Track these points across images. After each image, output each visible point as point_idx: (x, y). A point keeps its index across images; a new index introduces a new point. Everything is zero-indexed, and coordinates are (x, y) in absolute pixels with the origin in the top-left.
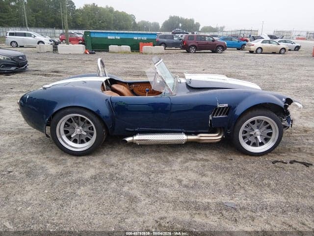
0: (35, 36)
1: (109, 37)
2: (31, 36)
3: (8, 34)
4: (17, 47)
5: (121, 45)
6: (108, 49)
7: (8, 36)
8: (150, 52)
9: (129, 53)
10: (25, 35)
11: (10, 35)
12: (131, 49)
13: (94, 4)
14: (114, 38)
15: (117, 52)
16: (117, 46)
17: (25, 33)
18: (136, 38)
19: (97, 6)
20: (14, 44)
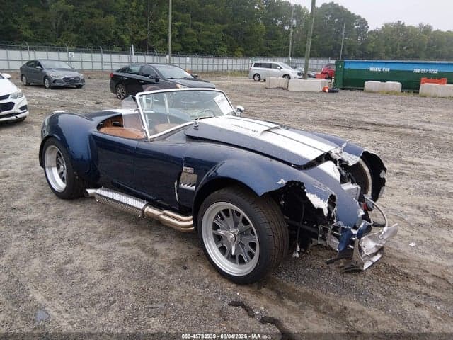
0: (281, 68)
1: (372, 69)
2: (276, 68)
3: (253, 65)
4: (259, 81)
5: (385, 81)
6: (363, 86)
7: (253, 68)
8: (433, 94)
9: (396, 93)
10: (270, 66)
11: (254, 66)
12: (402, 88)
13: (400, 22)
14: (379, 69)
15: (377, 90)
16: (379, 82)
17: (271, 64)
18: (417, 71)
19: (404, 24)
20: (257, 78)
